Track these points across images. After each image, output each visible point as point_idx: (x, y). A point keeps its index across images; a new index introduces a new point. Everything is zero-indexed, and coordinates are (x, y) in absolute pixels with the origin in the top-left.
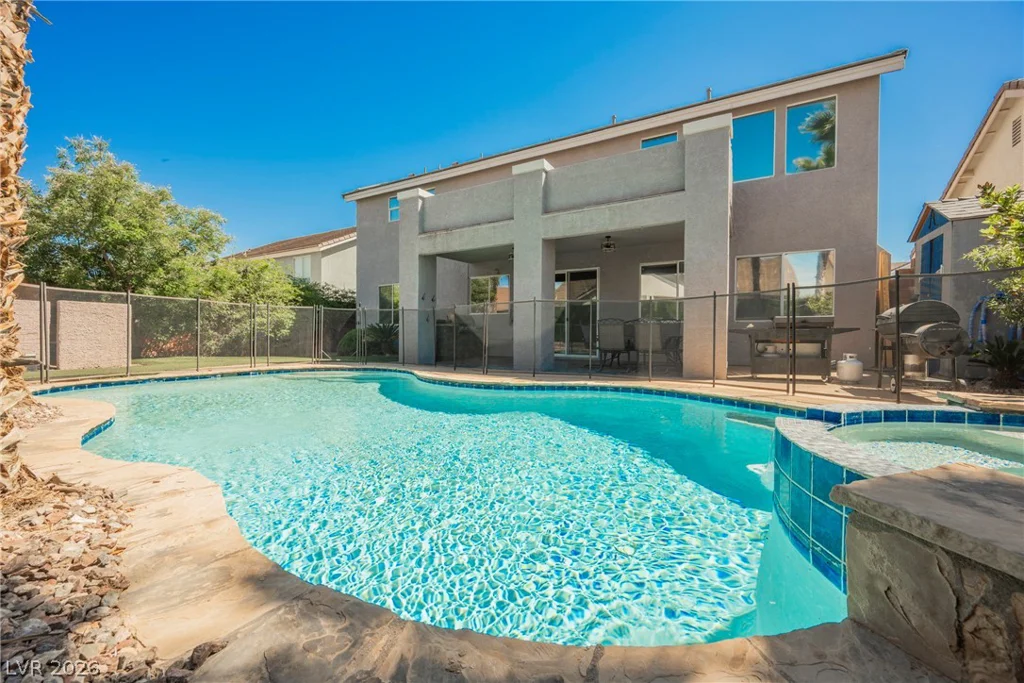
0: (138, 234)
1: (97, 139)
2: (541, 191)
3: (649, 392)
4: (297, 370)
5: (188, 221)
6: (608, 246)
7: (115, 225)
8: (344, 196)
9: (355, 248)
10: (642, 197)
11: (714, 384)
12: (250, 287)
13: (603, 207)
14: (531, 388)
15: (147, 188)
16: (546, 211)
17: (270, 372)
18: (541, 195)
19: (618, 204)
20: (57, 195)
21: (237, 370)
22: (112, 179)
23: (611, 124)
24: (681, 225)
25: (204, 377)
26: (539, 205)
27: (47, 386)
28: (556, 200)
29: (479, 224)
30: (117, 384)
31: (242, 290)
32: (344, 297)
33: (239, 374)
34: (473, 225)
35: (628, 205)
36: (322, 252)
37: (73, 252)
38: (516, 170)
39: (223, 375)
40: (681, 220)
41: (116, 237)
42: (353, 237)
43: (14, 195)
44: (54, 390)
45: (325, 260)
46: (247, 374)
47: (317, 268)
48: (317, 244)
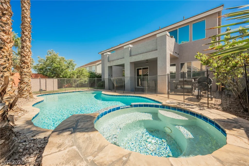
0: (59, 66)
1: (52, 50)
2: (129, 52)
3: (142, 97)
4: (83, 91)
5: (68, 62)
6: (147, 62)
7: (55, 65)
8: (98, 53)
9: (101, 64)
10: (149, 52)
11: (157, 96)
12: (80, 73)
13: (141, 55)
14: (119, 96)
15: (60, 57)
16: (131, 56)
17: (78, 91)
18: (129, 53)
19: (144, 54)
20: (47, 60)
21: (73, 91)
22: (54, 57)
23: (159, 29)
24: (157, 58)
25: (66, 93)
26: (129, 55)
27: (41, 95)
28: (132, 54)
29: (118, 59)
30: (52, 94)
31: (79, 74)
32: (100, 74)
33: (73, 92)
34: (117, 60)
35: (146, 54)
36: (97, 65)
37: (50, 69)
38: (125, 47)
39: (70, 92)
40: (156, 57)
41: (55, 67)
42: (101, 62)
43: (30, 68)
44: (42, 95)
45: (98, 66)
46: (74, 92)
47: (96, 68)
48: (96, 63)
